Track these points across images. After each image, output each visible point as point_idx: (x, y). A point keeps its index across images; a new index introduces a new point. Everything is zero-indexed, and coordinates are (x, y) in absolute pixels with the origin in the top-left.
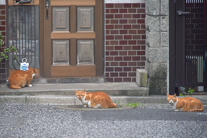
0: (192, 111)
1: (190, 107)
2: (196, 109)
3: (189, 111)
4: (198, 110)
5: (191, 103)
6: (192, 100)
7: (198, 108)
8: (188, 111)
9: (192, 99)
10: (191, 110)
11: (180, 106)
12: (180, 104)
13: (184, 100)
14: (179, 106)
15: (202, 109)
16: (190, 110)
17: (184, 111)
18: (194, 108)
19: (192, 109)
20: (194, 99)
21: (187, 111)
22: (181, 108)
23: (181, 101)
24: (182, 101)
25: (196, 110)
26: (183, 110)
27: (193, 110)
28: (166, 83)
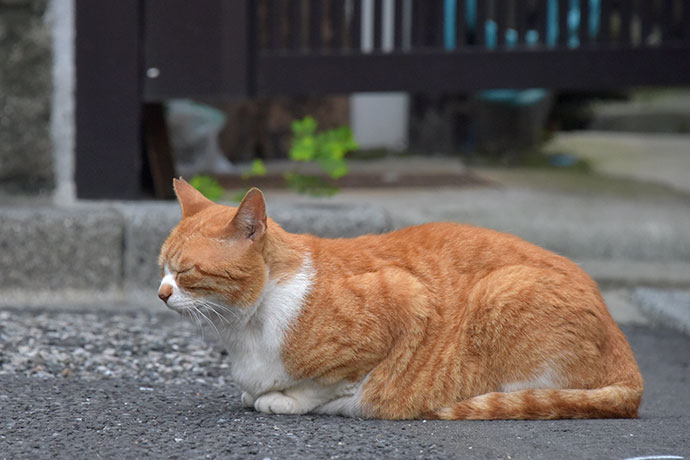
0: (498, 415)
1: (474, 354)
2: (546, 385)
3: (461, 417)
4: (573, 395)
5: (481, 311)
6: (490, 268)
7: (580, 370)
8: (447, 412)
9: (488, 256)
10: (481, 402)
11: (348, 354)
12: (349, 323)
13: (395, 277)
14: (328, 349)
15: (625, 391)
16: (462, 397)
17: (393, 411)
18: (529, 370)
19: (497, 388)
20: (524, 259)
21: (433, 416)
22: (353, 377)
23: (360, 295)
24: (367, 282)
25: (542, 398)
26: (376, 399)
27: (512, 395)
28: (43, 57)
